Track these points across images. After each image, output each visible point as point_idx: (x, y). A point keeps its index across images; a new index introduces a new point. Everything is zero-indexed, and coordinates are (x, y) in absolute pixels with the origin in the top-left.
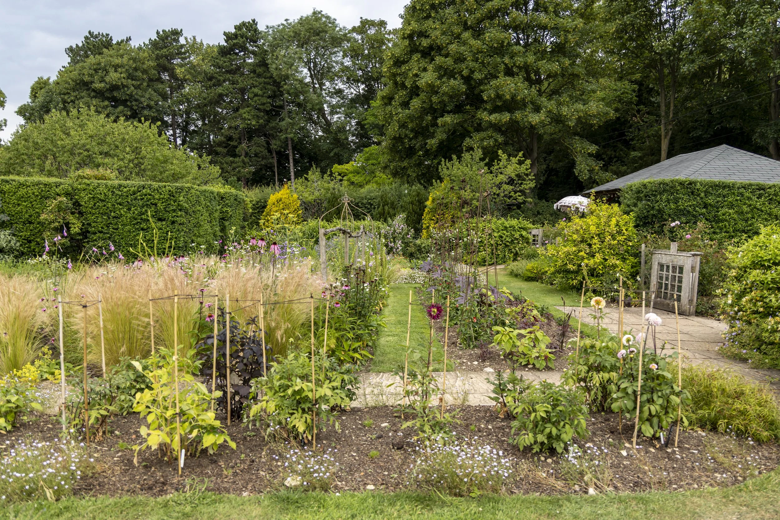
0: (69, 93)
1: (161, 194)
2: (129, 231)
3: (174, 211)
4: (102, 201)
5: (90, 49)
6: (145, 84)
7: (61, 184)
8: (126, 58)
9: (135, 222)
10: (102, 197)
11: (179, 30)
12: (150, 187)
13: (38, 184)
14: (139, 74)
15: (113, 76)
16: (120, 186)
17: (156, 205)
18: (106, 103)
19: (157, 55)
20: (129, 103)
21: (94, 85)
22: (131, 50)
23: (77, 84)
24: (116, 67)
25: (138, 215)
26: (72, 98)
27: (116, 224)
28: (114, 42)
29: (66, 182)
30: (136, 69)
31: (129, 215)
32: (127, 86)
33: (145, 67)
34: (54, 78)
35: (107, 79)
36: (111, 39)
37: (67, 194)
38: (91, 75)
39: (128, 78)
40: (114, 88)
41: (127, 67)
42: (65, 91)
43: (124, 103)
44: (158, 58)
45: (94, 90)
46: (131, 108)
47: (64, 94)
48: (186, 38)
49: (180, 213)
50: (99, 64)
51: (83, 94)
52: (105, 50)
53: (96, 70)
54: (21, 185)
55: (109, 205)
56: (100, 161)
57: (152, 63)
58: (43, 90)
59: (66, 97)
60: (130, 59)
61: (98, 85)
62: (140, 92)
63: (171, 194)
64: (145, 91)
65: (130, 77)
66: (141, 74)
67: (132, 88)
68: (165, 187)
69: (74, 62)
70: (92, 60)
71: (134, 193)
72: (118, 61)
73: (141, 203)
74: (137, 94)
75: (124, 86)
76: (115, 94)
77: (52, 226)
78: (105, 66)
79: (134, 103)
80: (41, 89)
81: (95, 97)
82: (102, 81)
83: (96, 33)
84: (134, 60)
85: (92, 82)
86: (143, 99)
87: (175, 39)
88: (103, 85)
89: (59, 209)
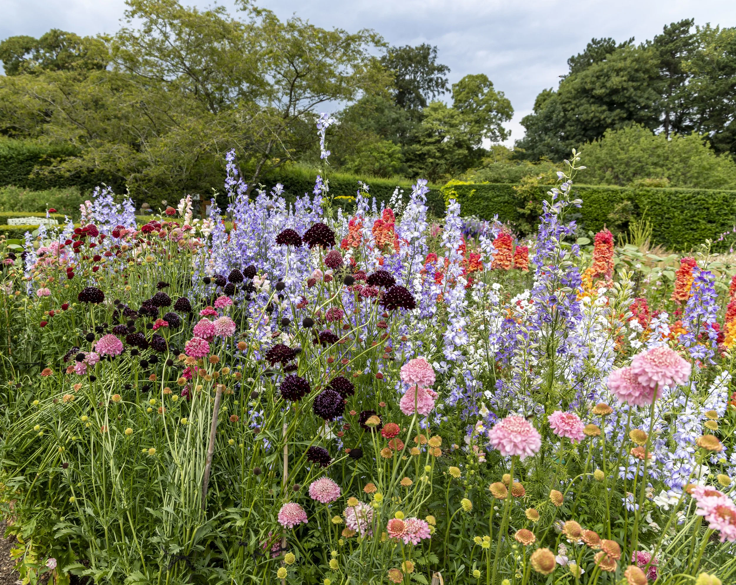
0: (569, 102)
1: (715, 199)
2: (679, 231)
3: (726, 214)
4: (659, 204)
5: (592, 57)
6: (645, 84)
7: (625, 191)
8: (629, 61)
9: (686, 223)
10: (659, 201)
11: (690, 19)
12: (704, 193)
13: (608, 190)
14: (641, 75)
15: (615, 81)
16: (676, 192)
17: (708, 209)
18: (605, 107)
19: (661, 52)
20: (626, 106)
21: (594, 91)
22: (635, 51)
23: (578, 92)
24: (618, 71)
25: (690, 217)
26: (573, 106)
27: (669, 224)
28: (617, 46)
29: (629, 189)
30: (637, 71)
31: (681, 217)
32: (626, 89)
33: (648, 66)
34: (556, 89)
35: (609, 84)
36: (614, 42)
37: (630, 199)
38: (593, 83)
39: (629, 80)
40: (614, 91)
41: (629, 70)
42: (566, 100)
43: (621, 105)
44: (662, 54)
45: (593, 97)
46: (628, 110)
47: (565, 103)
48: (697, 27)
49: (731, 217)
50: (602, 70)
51: (582, 101)
52: (608, 55)
53: (598, 77)
54: (595, 191)
55: (665, 208)
56: (652, 170)
57: (655, 62)
58: (546, 101)
59: (567, 106)
60: (633, 61)
61: (599, 92)
62: (639, 93)
63: (725, 200)
64: (644, 91)
65: (632, 79)
66: (642, 75)
67: (632, 90)
68: (720, 193)
69: (575, 71)
70: (595, 67)
71: (689, 198)
72: (621, 65)
73: (694, 206)
74: (635, 95)
75: (624, 89)
76: (614, 98)
77: (617, 223)
78: (608, 71)
79: (631, 105)
80: (544, 100)
81: (594, 103)
82: (603, 86)
83: (599, 39)
84: (637, 60)
85: (593, 89)
86: (641, 100)
87: (684, 30)
88: (603, 90)
89: (624, 210)
